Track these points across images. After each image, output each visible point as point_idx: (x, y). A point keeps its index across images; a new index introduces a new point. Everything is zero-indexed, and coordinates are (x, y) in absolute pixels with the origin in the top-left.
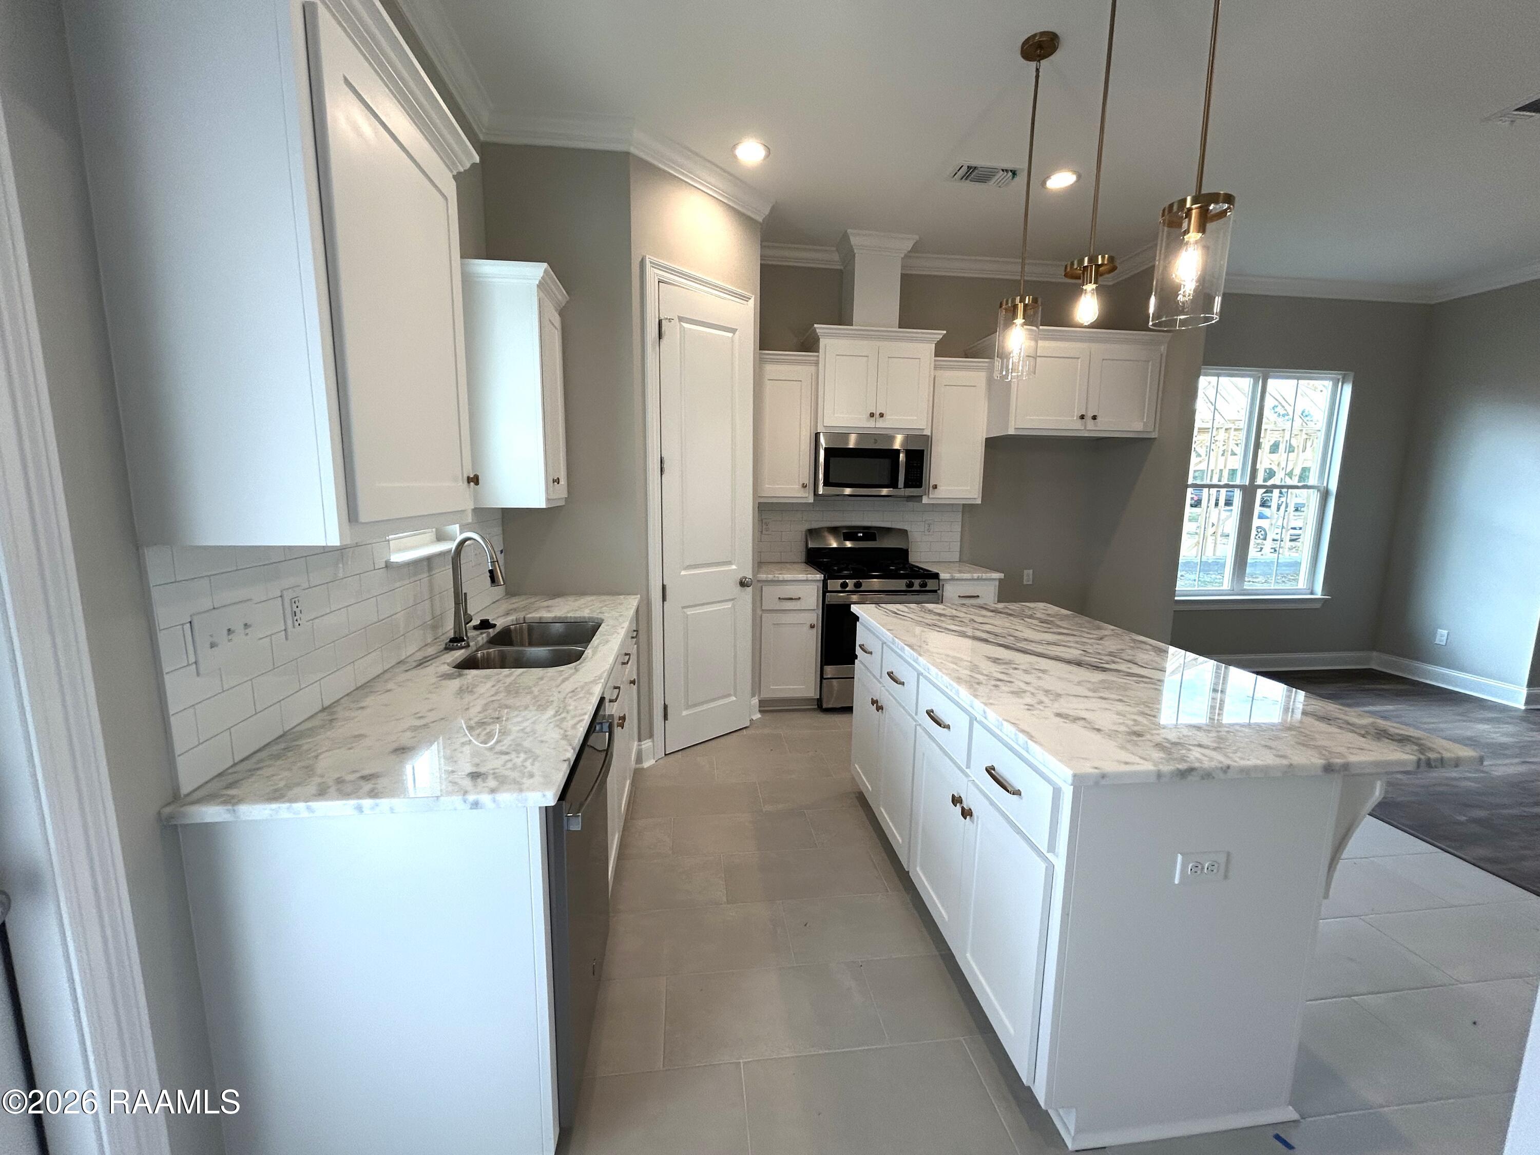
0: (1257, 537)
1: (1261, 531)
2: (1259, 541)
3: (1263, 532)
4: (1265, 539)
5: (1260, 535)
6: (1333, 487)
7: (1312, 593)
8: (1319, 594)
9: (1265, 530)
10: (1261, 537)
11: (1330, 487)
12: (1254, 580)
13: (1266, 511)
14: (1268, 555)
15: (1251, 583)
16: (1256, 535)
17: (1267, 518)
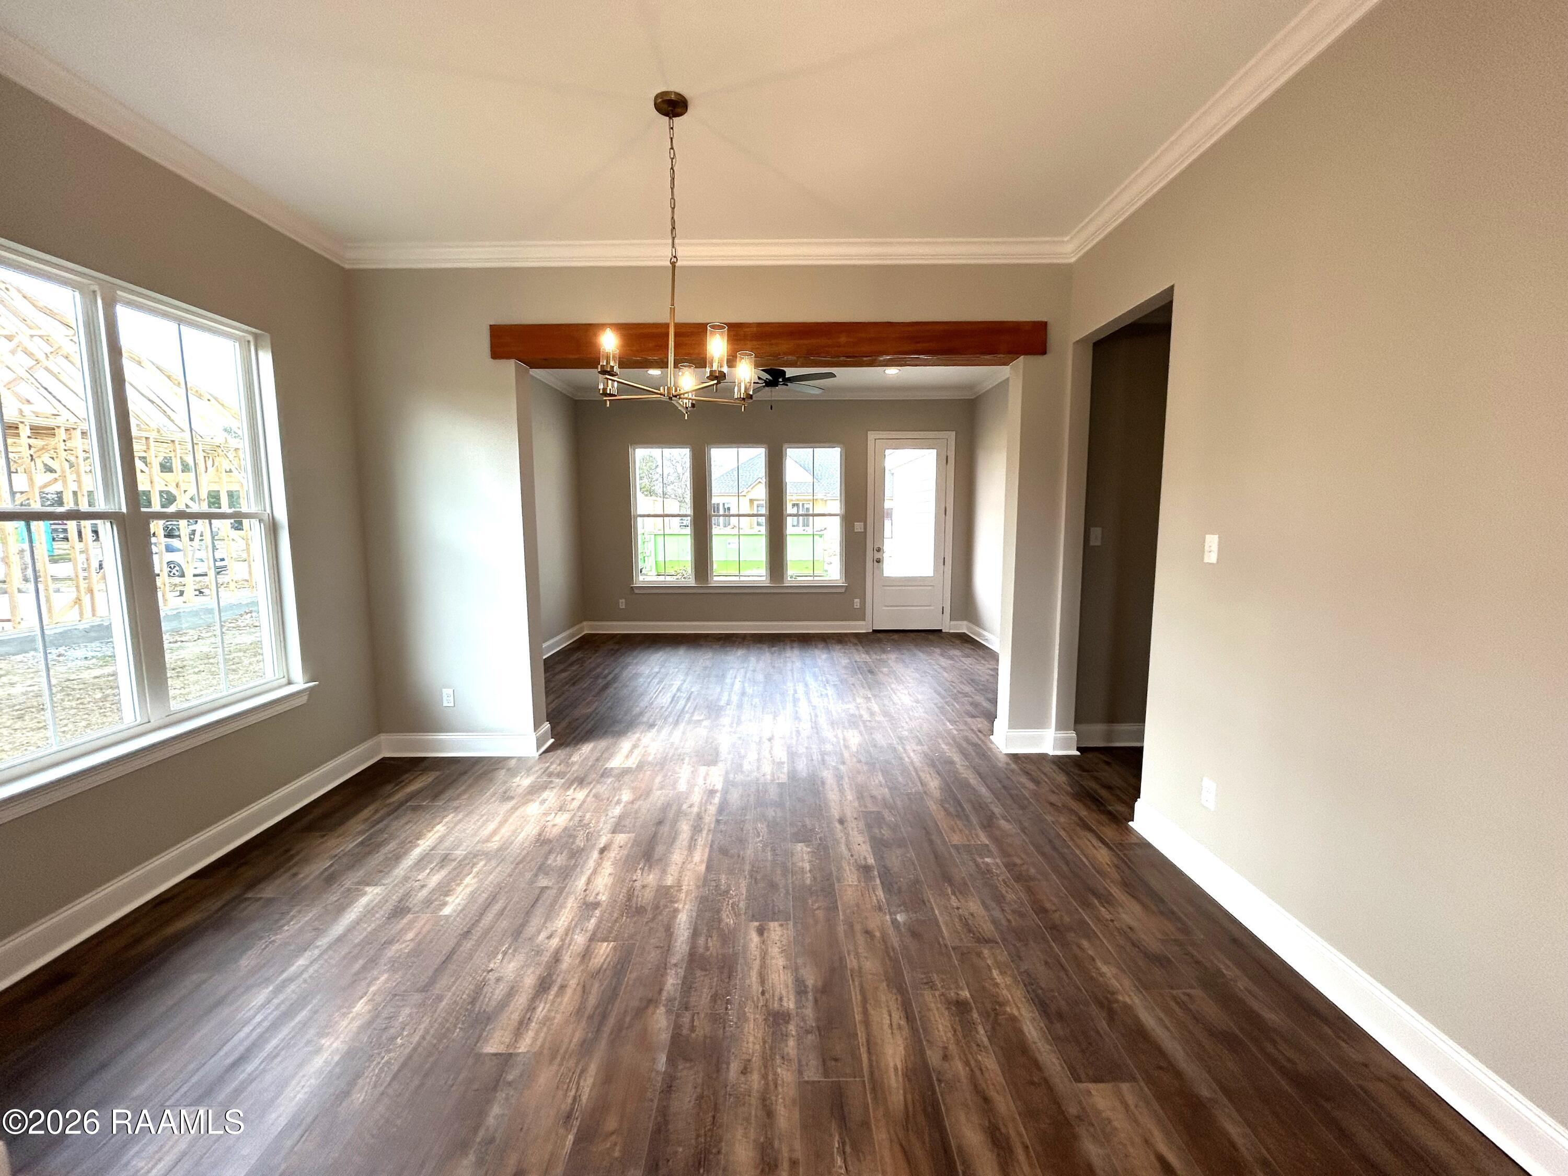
0: (171, 574)
1: (174, 567)
2: (177, 580)
3: (177, 568)
4: (183, 576)
5: (174, 571)
6: (282, 515)
7: (290, 683)
8: (300, 683)
9: (179, 566)
10: (177, 574)
11: (276, 514)
12: (183, 639)
13: (174, 542)
14: (193, 602)
15: (179, 643)
16: (170, 572)
17: (179, 550)
